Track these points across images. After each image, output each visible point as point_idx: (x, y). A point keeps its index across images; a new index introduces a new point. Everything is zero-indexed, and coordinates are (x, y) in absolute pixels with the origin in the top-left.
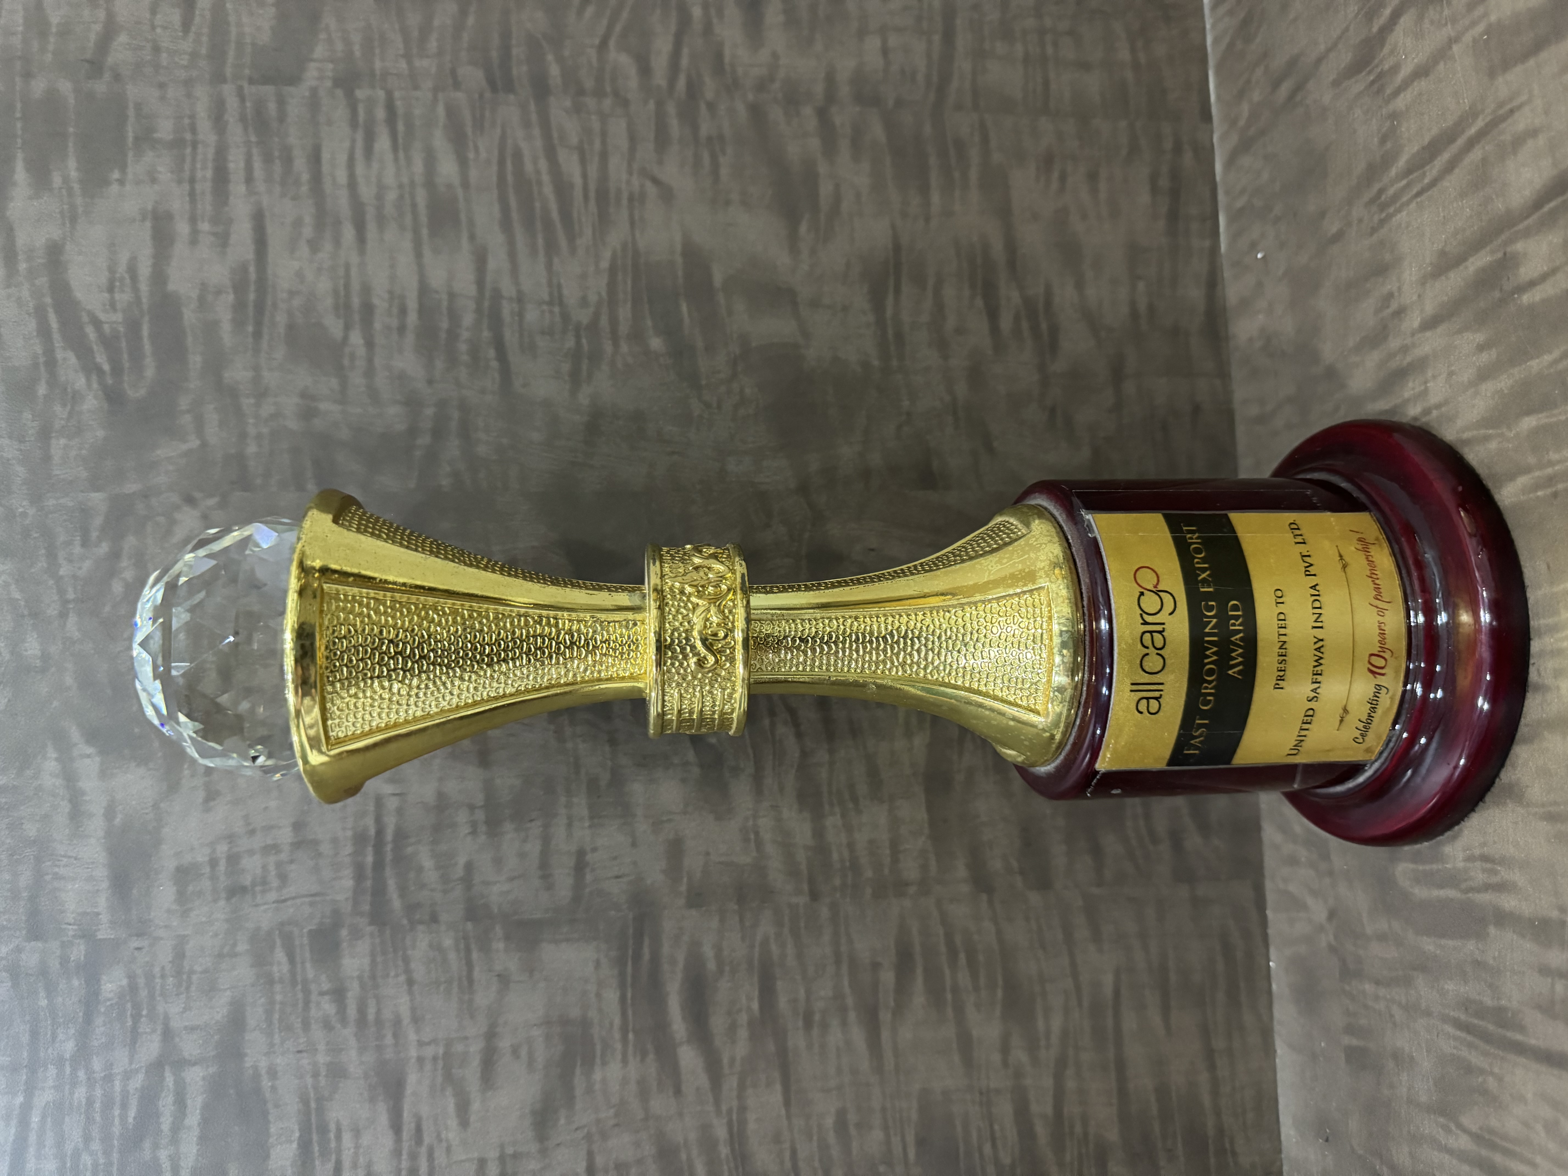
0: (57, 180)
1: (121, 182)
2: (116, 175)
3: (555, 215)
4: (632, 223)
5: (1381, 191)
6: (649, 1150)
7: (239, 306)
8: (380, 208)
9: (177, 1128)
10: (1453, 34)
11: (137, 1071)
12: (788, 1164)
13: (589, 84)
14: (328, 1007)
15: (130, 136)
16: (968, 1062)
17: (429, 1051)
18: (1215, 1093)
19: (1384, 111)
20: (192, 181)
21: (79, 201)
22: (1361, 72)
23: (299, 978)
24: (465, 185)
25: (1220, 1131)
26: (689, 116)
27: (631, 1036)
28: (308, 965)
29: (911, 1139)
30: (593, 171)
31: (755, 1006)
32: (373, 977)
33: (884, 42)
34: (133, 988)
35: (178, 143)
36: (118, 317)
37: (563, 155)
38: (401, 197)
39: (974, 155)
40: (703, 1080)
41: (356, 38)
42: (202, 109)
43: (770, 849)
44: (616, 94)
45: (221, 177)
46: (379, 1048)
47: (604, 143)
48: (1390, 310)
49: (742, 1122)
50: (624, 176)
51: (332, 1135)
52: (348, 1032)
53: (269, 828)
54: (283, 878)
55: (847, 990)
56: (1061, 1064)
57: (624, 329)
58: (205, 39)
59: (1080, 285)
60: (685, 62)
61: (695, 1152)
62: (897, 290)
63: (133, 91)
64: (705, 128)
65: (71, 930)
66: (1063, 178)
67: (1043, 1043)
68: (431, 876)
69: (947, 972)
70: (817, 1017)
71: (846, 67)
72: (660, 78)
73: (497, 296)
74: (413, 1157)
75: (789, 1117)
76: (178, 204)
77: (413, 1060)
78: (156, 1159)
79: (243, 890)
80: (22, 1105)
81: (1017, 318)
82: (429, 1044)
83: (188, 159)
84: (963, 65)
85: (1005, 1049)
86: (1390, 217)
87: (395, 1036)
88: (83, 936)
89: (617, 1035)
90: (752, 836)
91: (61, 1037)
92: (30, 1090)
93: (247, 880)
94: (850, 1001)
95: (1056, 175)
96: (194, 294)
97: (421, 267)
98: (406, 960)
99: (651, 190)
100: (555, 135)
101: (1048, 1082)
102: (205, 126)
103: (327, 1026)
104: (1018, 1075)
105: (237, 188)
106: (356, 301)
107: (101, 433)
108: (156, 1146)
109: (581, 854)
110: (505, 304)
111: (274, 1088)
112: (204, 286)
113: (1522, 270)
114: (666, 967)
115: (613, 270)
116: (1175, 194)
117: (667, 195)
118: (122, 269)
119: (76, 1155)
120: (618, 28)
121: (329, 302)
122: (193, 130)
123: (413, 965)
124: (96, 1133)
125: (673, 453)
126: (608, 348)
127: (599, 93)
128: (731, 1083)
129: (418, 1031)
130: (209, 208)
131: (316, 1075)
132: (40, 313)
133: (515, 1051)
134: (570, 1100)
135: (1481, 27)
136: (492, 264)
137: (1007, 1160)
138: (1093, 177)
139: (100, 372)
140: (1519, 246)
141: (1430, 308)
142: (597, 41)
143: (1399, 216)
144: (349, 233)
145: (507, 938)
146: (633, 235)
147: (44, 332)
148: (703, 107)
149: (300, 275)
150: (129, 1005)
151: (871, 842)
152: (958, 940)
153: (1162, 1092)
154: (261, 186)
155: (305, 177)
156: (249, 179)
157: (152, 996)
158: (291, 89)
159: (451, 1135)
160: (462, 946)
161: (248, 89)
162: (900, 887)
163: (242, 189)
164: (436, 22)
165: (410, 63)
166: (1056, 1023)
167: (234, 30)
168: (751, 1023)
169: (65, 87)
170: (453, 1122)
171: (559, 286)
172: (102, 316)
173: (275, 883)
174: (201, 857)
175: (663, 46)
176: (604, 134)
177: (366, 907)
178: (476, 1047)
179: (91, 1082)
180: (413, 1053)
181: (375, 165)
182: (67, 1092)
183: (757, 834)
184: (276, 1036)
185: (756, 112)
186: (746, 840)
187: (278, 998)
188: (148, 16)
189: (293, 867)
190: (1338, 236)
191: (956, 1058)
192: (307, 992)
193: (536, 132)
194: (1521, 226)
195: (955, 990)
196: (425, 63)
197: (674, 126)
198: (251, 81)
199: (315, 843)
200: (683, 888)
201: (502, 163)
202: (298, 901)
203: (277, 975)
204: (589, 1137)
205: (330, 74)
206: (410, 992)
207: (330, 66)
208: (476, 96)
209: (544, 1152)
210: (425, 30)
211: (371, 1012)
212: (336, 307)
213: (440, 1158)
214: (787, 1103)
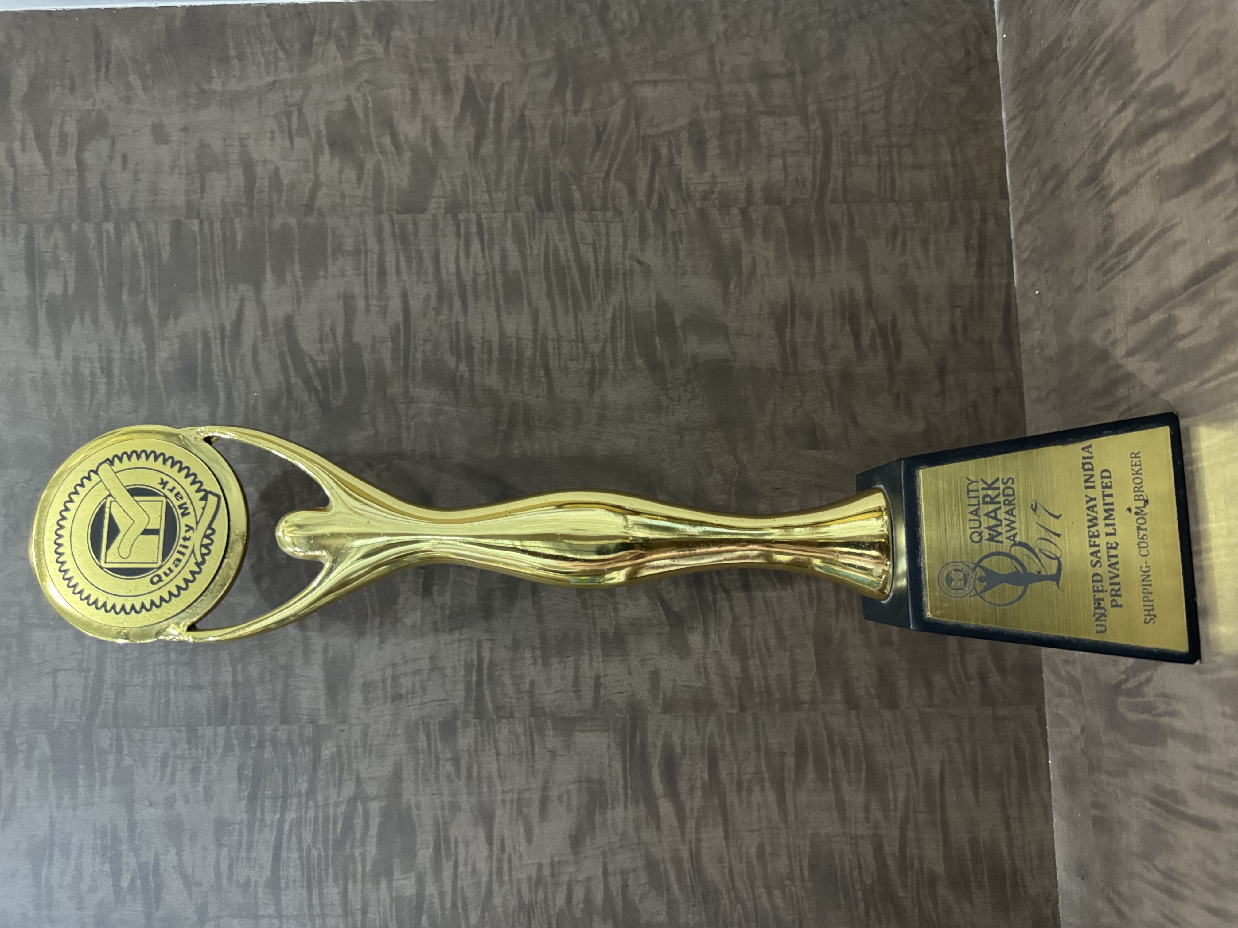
0: (289, 278)
1: (325, 277)
2: (322, 273)
3: (579, 287)
4: (625, 289)
5: (1104, 264)
6: (641, 863)
7: (395, 350)
8: (475, 287)
9: (364, 836)
10: (1141, 171)
11: (342, 802)
12: (727, 877)
13: (598, 203)
14: (449, 767)
15: (329, 248)
16: (843, 817)
17: (509, 797)
18: (1010, 844)
19: (1104, 212)
20: (366, 274)
21: (302, 289)
22: (1091, 184)
23: (433, 750)
24: (525, 271)
25: (1014, 871)
26: (660, 219)
27: (629, 791)
28: (438, 742)
29: (805, 864)
30: (601, 259)
31: (706, 776)
32: (476, 750)
33: (785, 161)
34: (339, 753)
35: (357, 252)
36: (326, 358)
37: (583, 249)
38: (487, 280)
39: (844, 232)
40: (674, 822)
41: (458, 181)
42: (370, 231)
43: (714, 678)
44: (615, 209)
45: (382, 273)
46: (480, 794)
47: (608, 240)
48: (1109, 341)
49: (698, 849)
50: (620, 260)
51: (452, 845)
52: (461, 784)
53: (415, 660)
54: (424, 689)
55: (764, 769)
56: (905, 820)
57: (620, 355)
58: (370, 188)
59: (915, 315)
60: (657, 185)
61: (669, 866)
62: (793, 323)
63: (330, 222)
64: (670, 227)
65: (305, 718)
66: (904, 244)
67: (892, 807)
68: (510, 690)
69: (829, 760)
70: (745, 785)
71: (759, 180)
72: (641, 196)
73: (545, 338)
74: (500, 861)
75: (727, 847)
76: (358, 289)
77: (499, 802)
78: (352, 855)
79: (401, 696)
80: (279, 820)
81: (873, 337)
82: (508, 792)
83: (363, 262)
84: (837, 172)
85: (867, 810)
86: (1109, 280)
87: (489, 787)
88: (312, 722)
89: (621, 791)
90: (702, 670)
91: (300, 781)
92: (283, 811)
93: (404, 692)
94: (766, 775)
95: (899, 241)
96: (369, 343)
97: (500, 322)
98: (495, 741)
99: (637, 267)
100: (578, 236)
101: (896, 833)
102: (372, 242)
103: (449, 779)
104: (876, 827)
105: (392, 278)
106: (462, 345)
107: (318, 427)
108: (353, 847)
109: (598, 678)
110: (549, 342)
111: (419, 816)
112: (374, 339)
113: (1178, 327)
114: (650, 749)
115: (614, 318)
116: (982, 249)
117: (647, 271)
118: (327, 328)
119: (309, 849)
120: (615, 165)
121: (447, 345)
122: (365, 244)
123: (499, 744)
124: (320, 838)
125: (651, 430)
126: (611, 366)
127: (604, 209)
128: (691, 824)
129: (502, 784)
130: (376, 291)
131: (443, 808)
132: (281, 356)
133: (560, 798)
134: (593, 828)
135: (1155, 170)
136: (541, 320)
137: (868, 882)
138: (925, 241)
139: (317, 391)
140: (1177, 312)
141: (1131, 343)
142: (602, 175)
143: (1113, 281)
144: (457, 303)
145: (554, 728)
146: (626, 297)
147: (284, 367)
148: (668, 212)
149: (429, 329)
150: (337, 764)
151: (779, 675)
152: (836, 739)
153: (974, 843)
154: (406, 277)
155: (431, 269)
156: (398, 272)
157: (349, 758)
158: (421, 216)
159: (521, 849)
160: (528, 732)
161: (396, 217)
162: (798, 704)
163: (395, 277)
164: (505, 169)
165: (490, 195)
166: (901, 796)
167: (387, 182)
168: (703, 787)
169: (293, 221)
170: (523, 841)
171: (582, 330)
172: (317, 358)
173: (419, 693)
174: (377, 676)
175: (643, 174)
176: (608, 235)
177: (472, 708)
178: (536, 796)
179: (316, 806)
180: (499, 798)
181: (472, 260)
182: (303, 813)
183: (705, 668)
184: (420, 784)
185: (702, 214)
186: (699, 672)
187: (421, 762)
188: (338, 176)
189: (430, 683)
190: (1080, 288)
191: (835, 814)
192: (438, 759)
193: (567, 235)
194: (1178, 300)
195: (834, 771)
196: (499, 195)
197: (651, 228)
198: (398, 212)
199: (443, 668)
200: (660, 701)
201: (547, 256)
202: (433, 704)
203: (420, 748)
204: (604, 853)
205: (443, 205)
206: (498, 760)
207: (443, 200)
208: (530, 214)
209: (577, 862)
210: (499, 174)
211: (475, 771)
212: (451, 349)
213: (516, 862)
214: (726, 838)
